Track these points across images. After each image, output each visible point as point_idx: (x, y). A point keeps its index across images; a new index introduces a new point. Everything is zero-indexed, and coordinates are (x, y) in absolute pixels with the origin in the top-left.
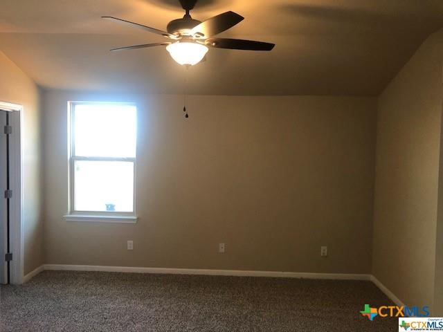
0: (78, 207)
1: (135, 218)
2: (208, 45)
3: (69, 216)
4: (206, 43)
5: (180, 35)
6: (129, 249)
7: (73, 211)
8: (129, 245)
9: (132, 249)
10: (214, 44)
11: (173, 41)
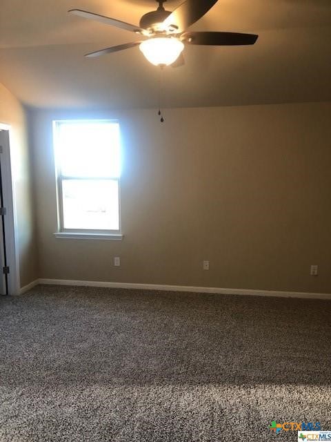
0: (66, 226)
1: (121, 235)
2: (184, 41)
3: (59, 233)
4: (182, 38)
5: (153, 31)
6: (116, 265)
7: (62, 229)
8: (115, 262)
9: (119, 265)
10: (190, 40)
11: (146, 38)
